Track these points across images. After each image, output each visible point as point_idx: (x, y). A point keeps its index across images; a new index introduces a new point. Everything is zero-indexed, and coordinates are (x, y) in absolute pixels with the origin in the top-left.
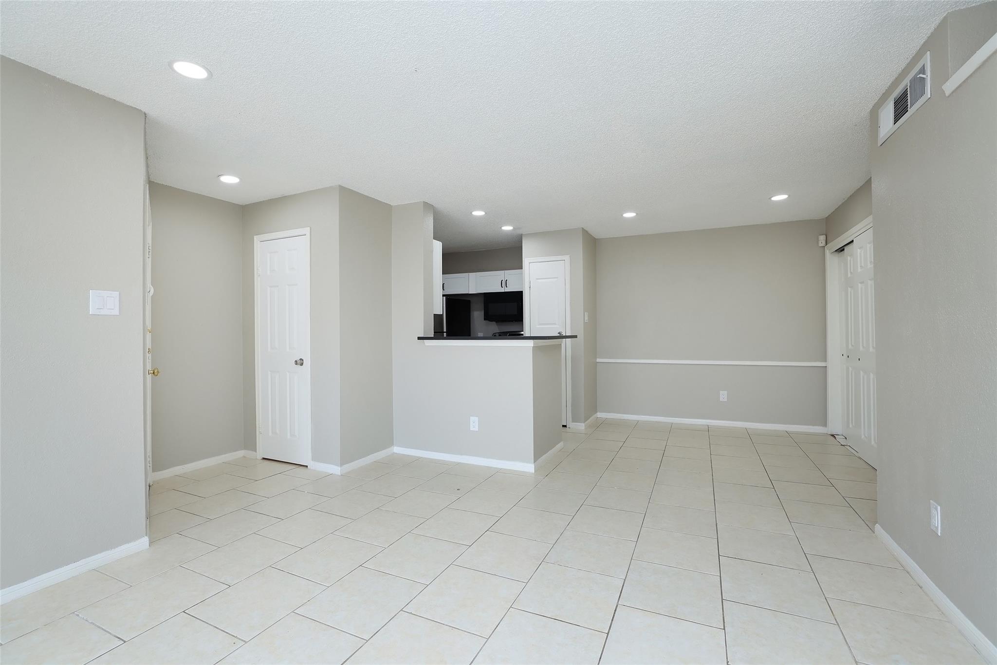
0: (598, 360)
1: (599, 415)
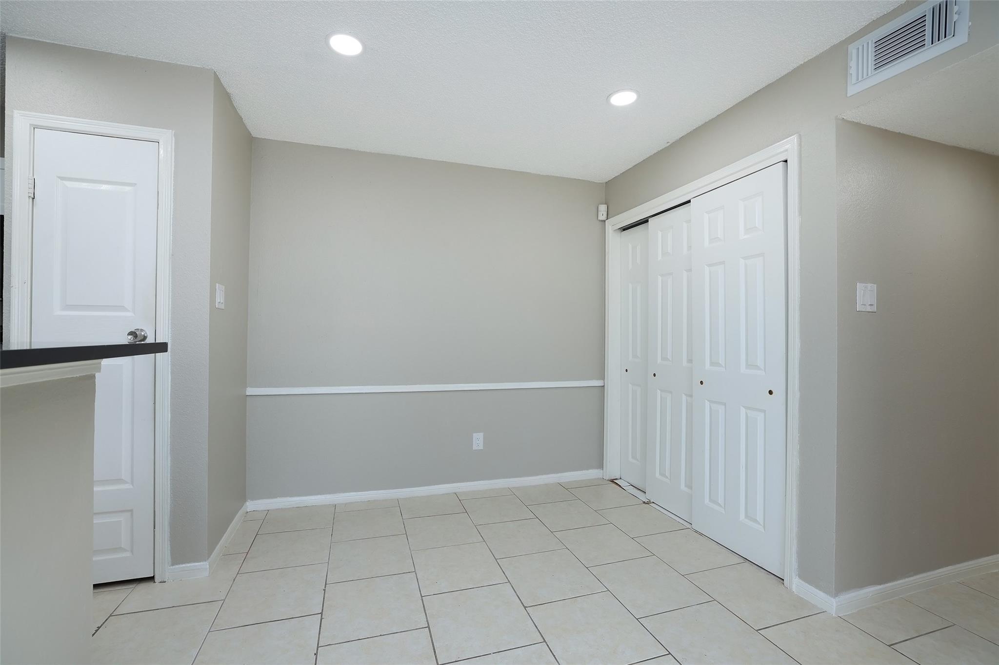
0: (250, 391)
1: (251, 505)
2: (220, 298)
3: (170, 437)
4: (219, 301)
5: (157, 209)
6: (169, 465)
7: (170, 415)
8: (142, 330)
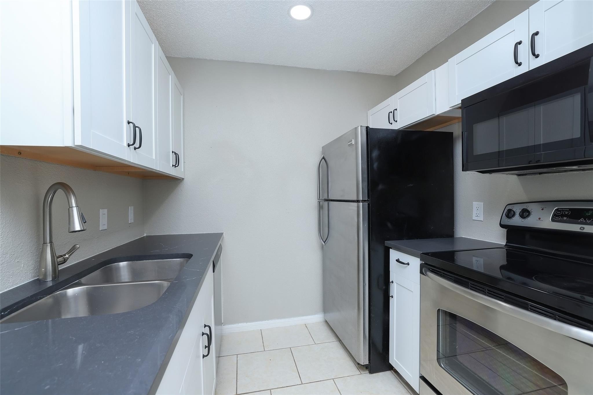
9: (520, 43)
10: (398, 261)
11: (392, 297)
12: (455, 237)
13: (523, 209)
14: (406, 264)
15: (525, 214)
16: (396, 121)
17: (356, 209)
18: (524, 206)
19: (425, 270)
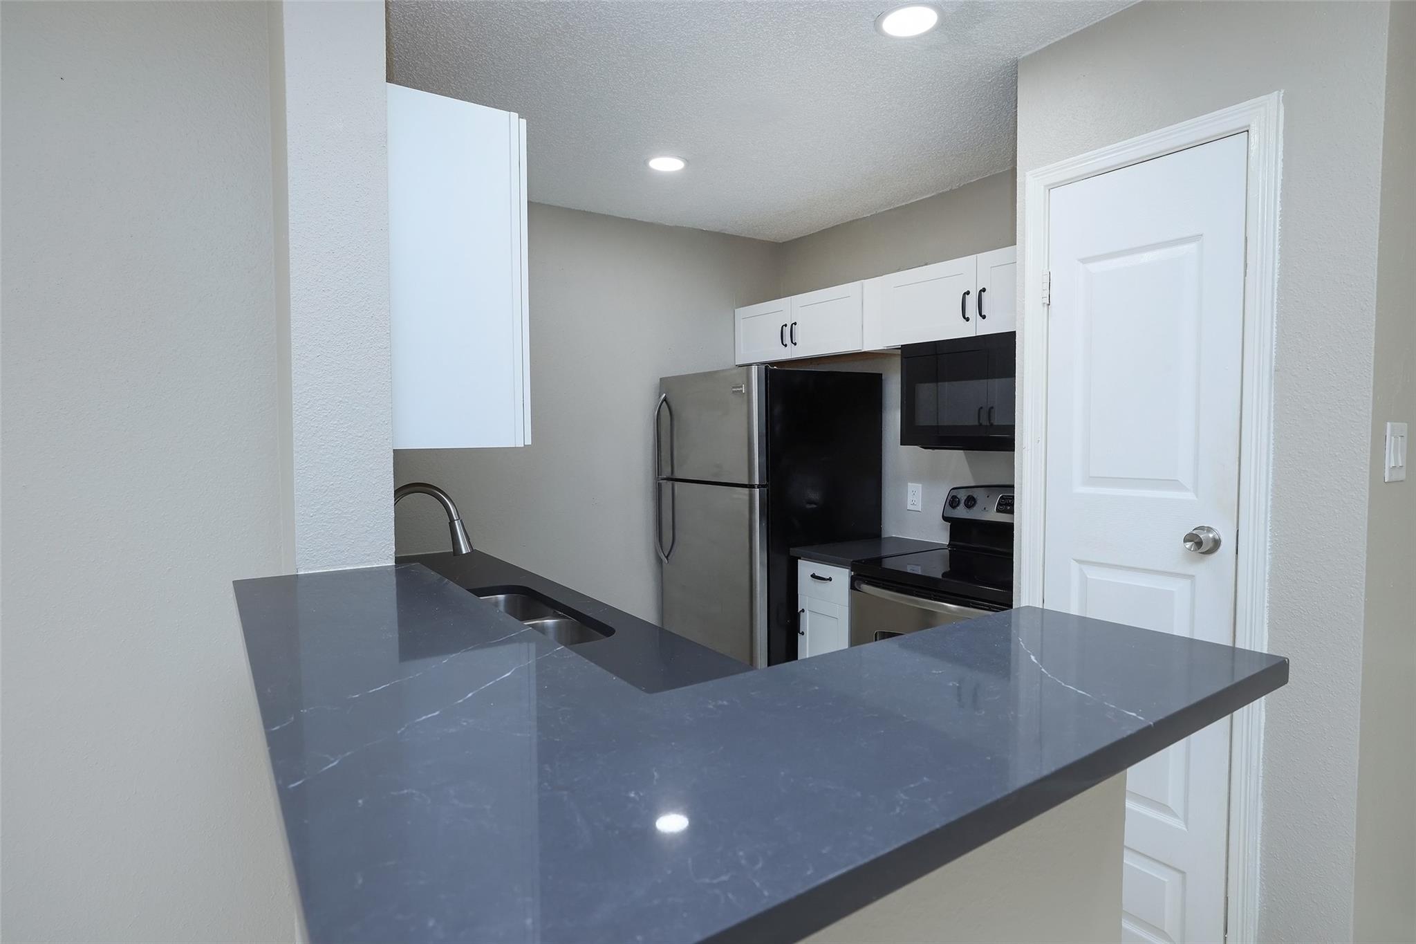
2: (1393, 458)
3: (1264, 762)
4: (1393, 464)
5: (1243, 275)
6: (1260, 820)
7: (1263, 714)
8: (1209, 529)
9: (968, 293)
10: (813, 576)
11: (803, 633)
12: (883, 536)
13: (969, 496)
14: (828, 579)
15: (971, 502)
16: (795, 344)
17: (747, 498)
18: (970, 492)
19: (858, 584)
